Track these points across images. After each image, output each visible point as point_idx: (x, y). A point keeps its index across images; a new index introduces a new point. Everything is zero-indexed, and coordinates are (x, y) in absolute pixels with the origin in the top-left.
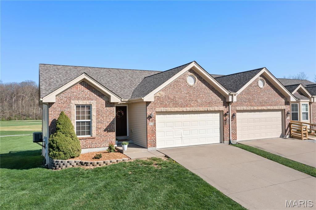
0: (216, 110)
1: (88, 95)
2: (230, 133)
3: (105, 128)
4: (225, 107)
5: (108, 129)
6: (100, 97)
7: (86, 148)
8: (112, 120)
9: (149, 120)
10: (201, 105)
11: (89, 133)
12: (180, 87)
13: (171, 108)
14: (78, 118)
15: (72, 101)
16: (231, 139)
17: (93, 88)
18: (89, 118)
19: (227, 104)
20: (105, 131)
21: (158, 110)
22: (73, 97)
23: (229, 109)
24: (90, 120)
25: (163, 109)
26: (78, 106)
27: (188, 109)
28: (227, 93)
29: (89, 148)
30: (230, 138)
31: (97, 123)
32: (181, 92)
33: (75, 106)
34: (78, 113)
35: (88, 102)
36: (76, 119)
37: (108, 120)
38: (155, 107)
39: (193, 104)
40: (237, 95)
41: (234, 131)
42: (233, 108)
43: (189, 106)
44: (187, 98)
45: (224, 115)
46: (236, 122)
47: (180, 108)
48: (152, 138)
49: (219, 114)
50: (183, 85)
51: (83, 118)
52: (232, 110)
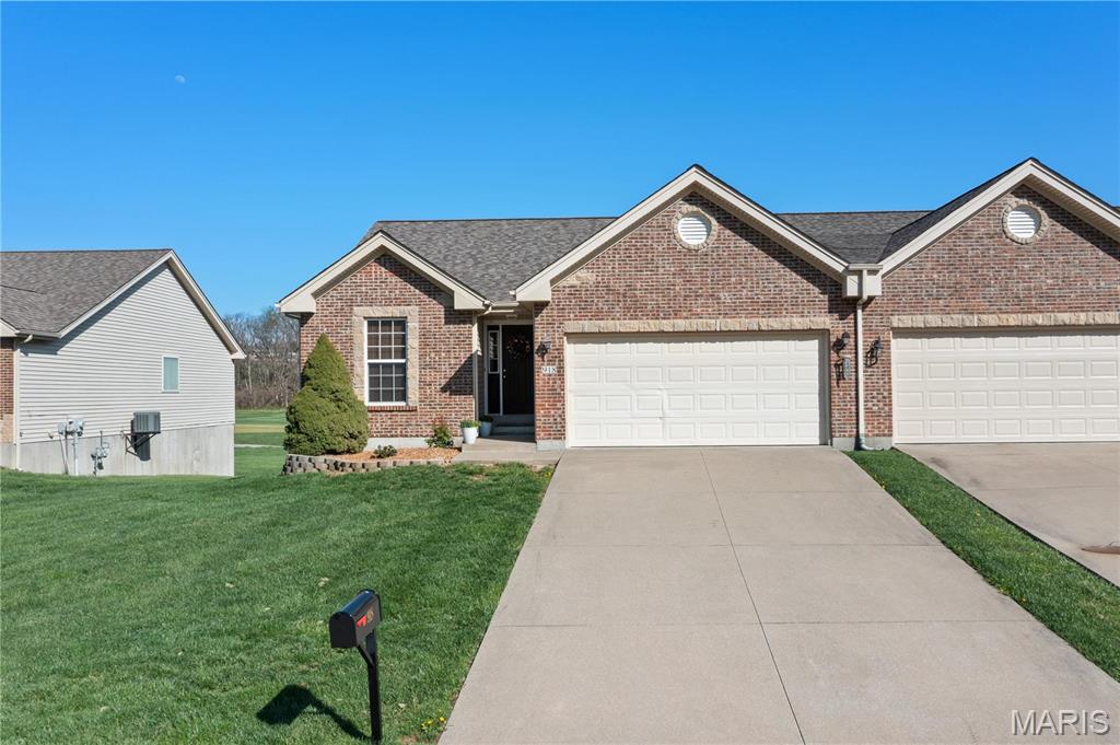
0: (799, 327)
1: (397, 292)
2: (857, 409)
3: (443, 382)
4: (836, 316)
5: (454, 387)
6: (430, 296)
7: (392, 436)
8: (463, 361)
9: (543, 357)
10: (733, 311)
11: (403, 396)
12: (650, 255)
13: (617, 322)
14: (373, 353)
15: (355, 308)
16: (862, 430)
17: (411, 271)
18: (403, 353)
19: (844, 306)
20: (444, 390)
21: (573, 326)
22: (359, 299)
23: (856, 323)
24: (403, 361)
25: (588, 326)
26: (373, 323)
27: (681, 324)
28: (837, 266)
29: (401, 436)
30: (857, 428)
31: (423, 367)
32: (655, 271)
33: (366, 322)
34: (372, 340)
35: (394, 311)
36: (369, 358)
37: (453, 361)
38: (563, 319)
39: (699, 310)
40: (882, 272)
41: (881, 404)
42: (876, 320)
43: (685, 314)
44: (677, 288)
45: (833, 347)
46: (887, 373)
47: (650, 321)
48: (552, 412)
49: (816, 341)
50: (660, 249)
51: (387, 353)
52: (867, 329)
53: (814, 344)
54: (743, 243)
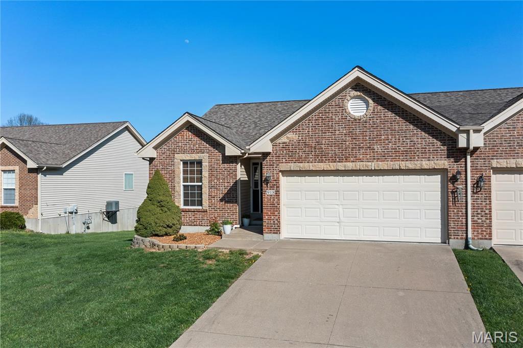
0: (426, 167)
1: (197, 146)
2: (467, 221)
3: (221, 196)
4: (452, 160)
5: (227, 199)
6: (214, 148)
7: (194, 225)
8: (232, 184)
9: (267, 185)
10: (383, 157)
11: (200, 203)
12: (330, 123)
13: (311, 164)
14: (185, 180)
15: (176, 155)
16: (470, 235)
17: (204, 134)
18: (200, 180)
19: (458, 153)
20: (221, 200)
21: (284, 167)
22: (178, 150)
23: (466, 164)
24: (201, 184)
25: (293, 166)
26: (185, 163)
27: (350, 166)
28: (453, 128)
29: (199, 225)
30: (467, 233)
31: (210, 188)
32: (333, 133)
33: (182, 163)
34: (185, 172)
35: (195, 157)
36: (184, 182)
37: (226, 185)
38: (279, 162)
39: (361, 156)
40: (484, 131)
41: (484, 219)
42: (480, 162)
43: (352, 159)
44: (347, 143)
45: (450, 180)
46: (489, 198)
47: (330, 163)
48: (272, 217)
49: (440, 176)
50: (337, 119)
51: (192, 180)
52: (474, 168)
53: (437, 178)
54: (389, 114)
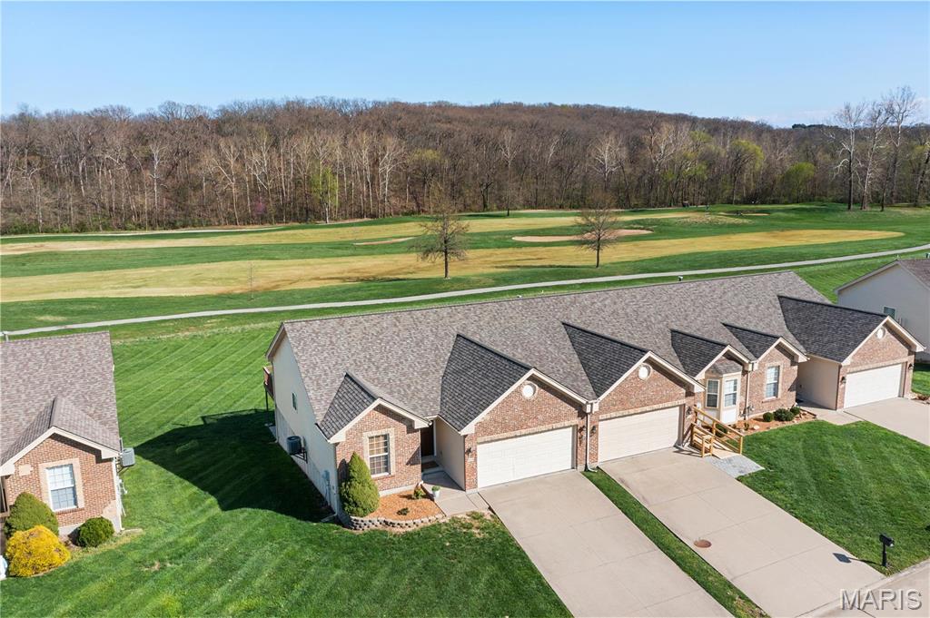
0: (566, 425)
1: (384, 422)
2: (586, 454)
3: (407, 461)
4: (580, 419)
5: (412, 462)
6: (400, 422)
8: (416, 449)
9: (468, 455)
10: (543, 423)
11: (387, 470)
12: (511, 404)
13: (498, 435)
14: (372, 452)
15: (364, 433)
16: (588, 462)
18: (387, 450)
19: (582, 414)
20: (407, 464)
21: (479, 440)
23: (587, 421)
24: (387, 454)
25: (487, 438)
26: (371, 438)
27: (523, 431)
28: (583, 401)
30: (586, 461)
31: (397, 456)
32: (513, 411)
33: (368, 439)
34: (371, 446)
35: (382, 432)
36: (370, 455)
37: (411, 450)
38: (477, 438)
39: (530, 424)
40: (599, 402)
41: (595, 450)
42: (595, 418)
43: (525, 428)
44: (522, 417)
45: (578, 430)
46: (597, 438)
47: (511, 432)
48: (472, 477)
50: (516, 401)
51: (378, 451)
52: (591, 422)
53: (571, 430)
54: (548, 394)
